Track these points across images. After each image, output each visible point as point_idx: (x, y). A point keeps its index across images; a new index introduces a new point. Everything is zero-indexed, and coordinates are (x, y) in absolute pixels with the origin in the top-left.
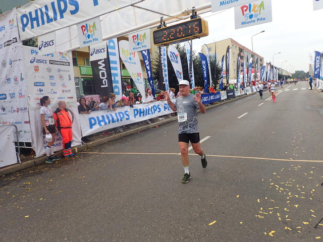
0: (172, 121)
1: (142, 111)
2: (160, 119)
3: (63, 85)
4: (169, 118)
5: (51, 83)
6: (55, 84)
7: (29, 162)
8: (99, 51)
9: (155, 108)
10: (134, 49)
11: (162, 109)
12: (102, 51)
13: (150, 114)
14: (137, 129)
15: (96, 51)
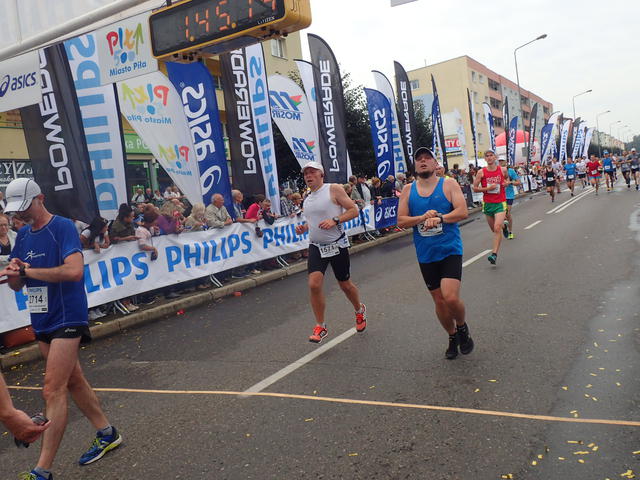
1: (193, 250)
4: (281, 267)
8: (21, 82)
9: (234, 240)
10: (112, 73)
11: (257, 244)
12: (30, 81)
13: (219, 258)
14: (176, 302)
15: (12, 82)
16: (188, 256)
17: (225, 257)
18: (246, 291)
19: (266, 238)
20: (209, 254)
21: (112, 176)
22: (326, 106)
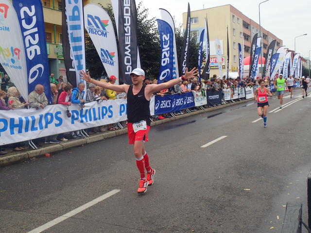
0: (86, 144)
1: (17, 122)
4: (80, 137)
9: (49, 117)
11: (67, 121)
13: (36, 129)
16: (13, 126)
17: (41, 128)
18: (54, 153)
19: (73, 117)
20: (29, 125)
22: (126, 30)
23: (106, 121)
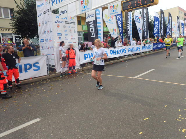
0: (133, 59)
2: (125, 57)
3: (72, 36)
5: (65, 34)
6: (67, 34)
7: (53, 75)
8: (91, 16)
9: (123, 50)
10: (111, 14)
11: (127, 51)
12: (93, 16)
14: (111, 62)
15: (89, 16)
16: (114, 52)
17: (121, 53)
18: (125, 61)
19: (129, 50)
20: (118, 52)
21: (101, 35)
22: (145, 20)
23: (138, 52)
